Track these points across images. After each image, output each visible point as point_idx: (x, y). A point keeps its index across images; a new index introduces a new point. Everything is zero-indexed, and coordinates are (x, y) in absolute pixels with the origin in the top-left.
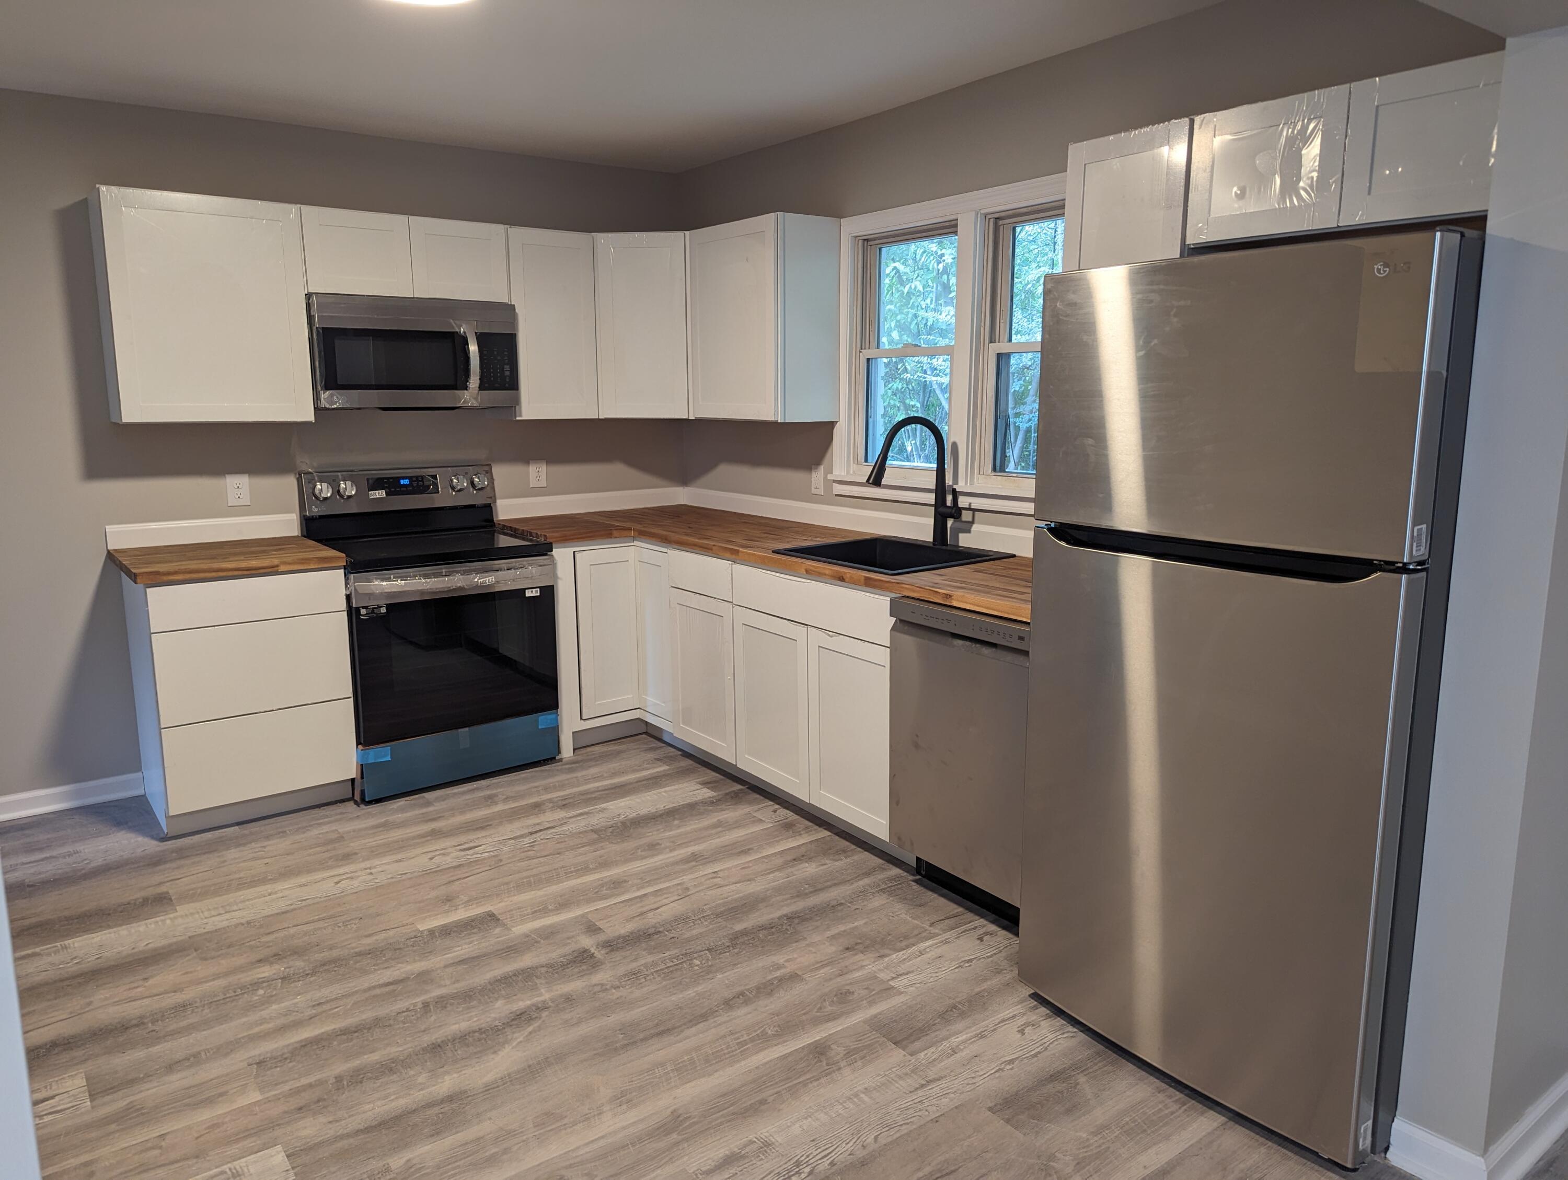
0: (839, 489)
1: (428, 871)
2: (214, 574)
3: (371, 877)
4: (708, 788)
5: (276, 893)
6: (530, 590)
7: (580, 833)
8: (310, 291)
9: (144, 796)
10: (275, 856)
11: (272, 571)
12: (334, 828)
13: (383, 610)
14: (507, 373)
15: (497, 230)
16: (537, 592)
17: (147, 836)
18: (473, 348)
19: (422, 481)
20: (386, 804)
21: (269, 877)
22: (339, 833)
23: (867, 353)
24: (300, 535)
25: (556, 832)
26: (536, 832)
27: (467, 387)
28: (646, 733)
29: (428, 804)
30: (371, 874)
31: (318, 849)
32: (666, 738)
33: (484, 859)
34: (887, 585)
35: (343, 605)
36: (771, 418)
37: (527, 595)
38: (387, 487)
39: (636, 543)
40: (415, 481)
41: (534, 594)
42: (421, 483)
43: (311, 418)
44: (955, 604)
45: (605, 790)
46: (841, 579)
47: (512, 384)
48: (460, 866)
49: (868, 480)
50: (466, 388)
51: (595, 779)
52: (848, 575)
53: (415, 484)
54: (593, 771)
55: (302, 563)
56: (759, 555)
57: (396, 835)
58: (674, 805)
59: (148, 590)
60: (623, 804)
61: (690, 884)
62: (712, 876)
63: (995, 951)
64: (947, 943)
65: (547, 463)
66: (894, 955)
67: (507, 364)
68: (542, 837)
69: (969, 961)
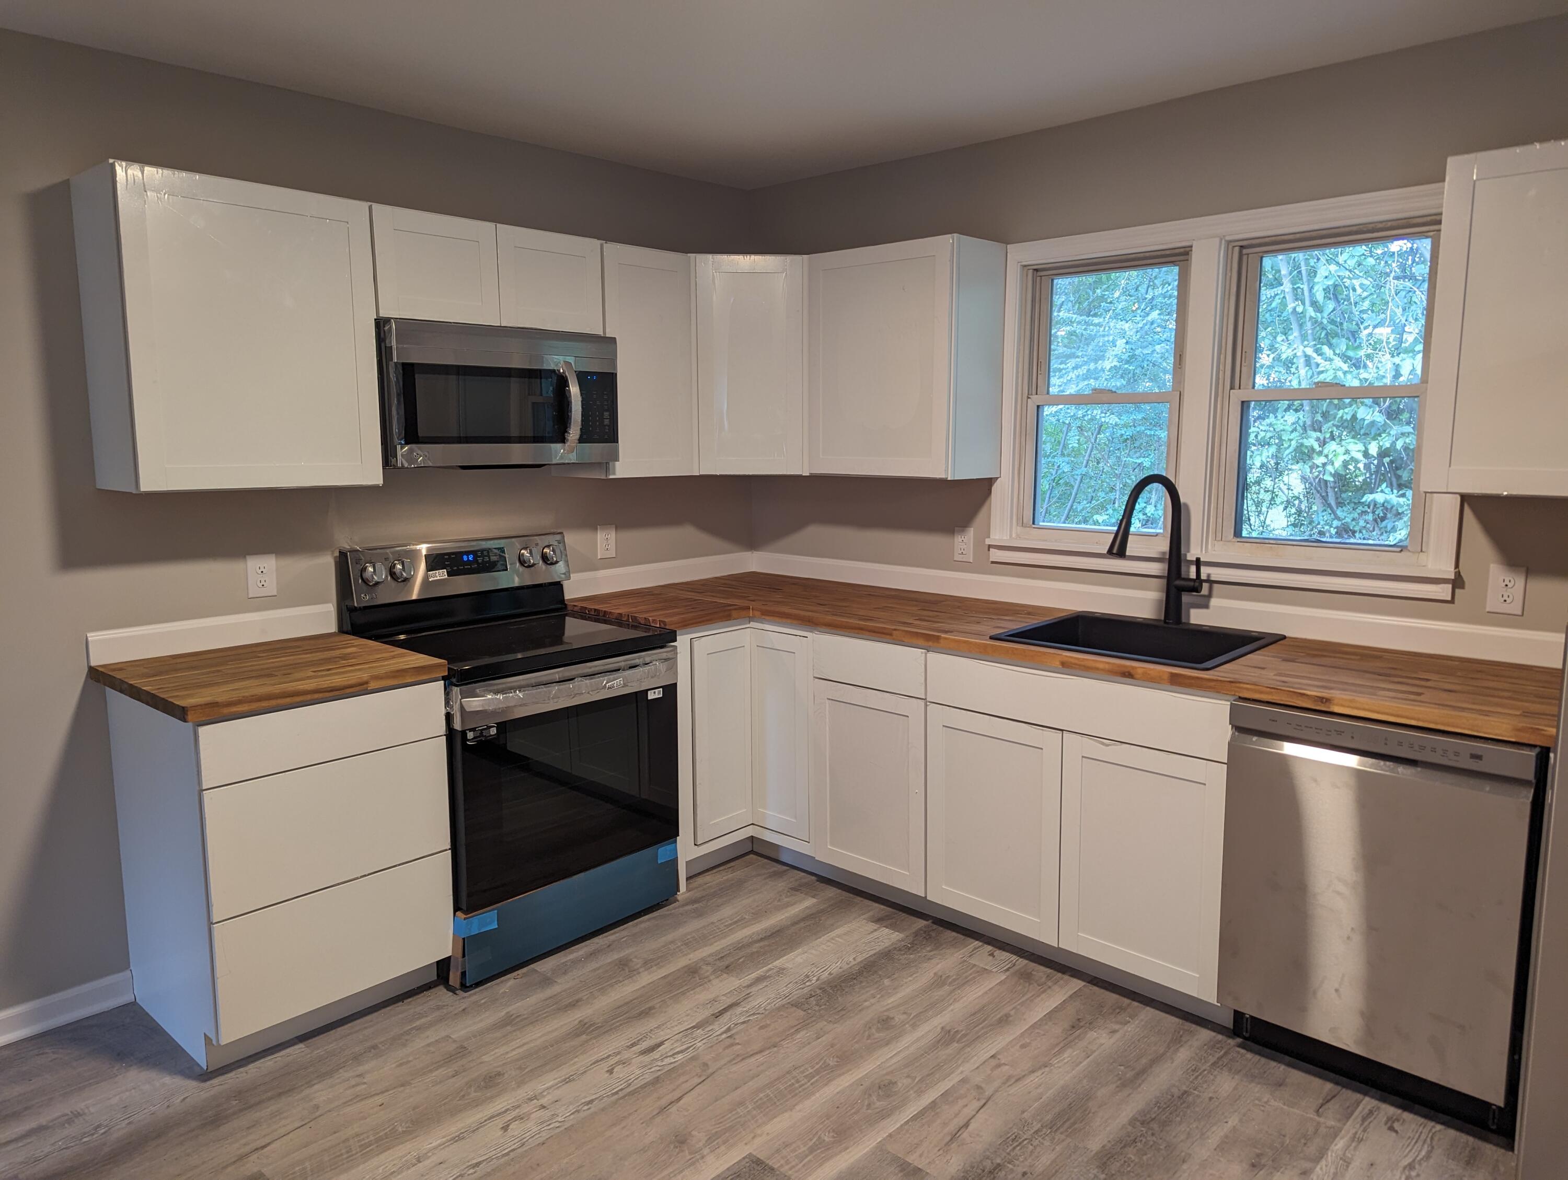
0: (996, 555)
1: (621, 1094)
2: (288, 700)
3: (545, 1114)
4: (887, 927)
5: (426, 1156)
6: (653, 691)
7: (779, 1009)
8: (383, 314)
9: (134, 1003)
10: (387, 1091)
11: (360, 689)
12: (443, 1034)
13: (493, 731)
14: (607, 422)
15: (591, 245)
16: (659, 693)
17: (175, 1074)
18: (574, 389)
19: (489, 556)
20: (489, 987)
21: (400, 1129)
22: (455, 1041)
23: (1036, 399)
24: (338, 631)
25: (747, 1011)
26: (721, 1013)
27: (565, 438)
28: (752, 852)
29: (547, 981)
30: (543, 1107)
31: (442, 1072)
32: (784, 858)
33: (682, 1065)
34: (1212, 684)
35: (442, 729)
36: (943, 476)
37: (650, 698)
38: (448, 565)
39: (753, 624)
40: (479, 557)
41: (656, 696)
42: (487, 559)
43: (379, 481)
44: (1335, 709)
45: (762, 939)
46: (1127, 675)
47: (610, 435)
48: (657, 1081)
49: (1110, 552)
50: (563, 440)
51: (739, 922)
52: (1141, 671)
53: (480, 560)
54: (727, 912)
55: (394, 677)
56: (976, 643)
57: (537, 1035)
58: (865, 956)
59: (202, 730)
60: (799, 960)
61: (978, 1079)
62: (993, 1062)
63: (1426, 1146)
64: (1360, 1141)
65: (616, 528)
66: (1318, 1169)
67: (607, 411)
68: (735, 1020)
69: (1411, 1166)
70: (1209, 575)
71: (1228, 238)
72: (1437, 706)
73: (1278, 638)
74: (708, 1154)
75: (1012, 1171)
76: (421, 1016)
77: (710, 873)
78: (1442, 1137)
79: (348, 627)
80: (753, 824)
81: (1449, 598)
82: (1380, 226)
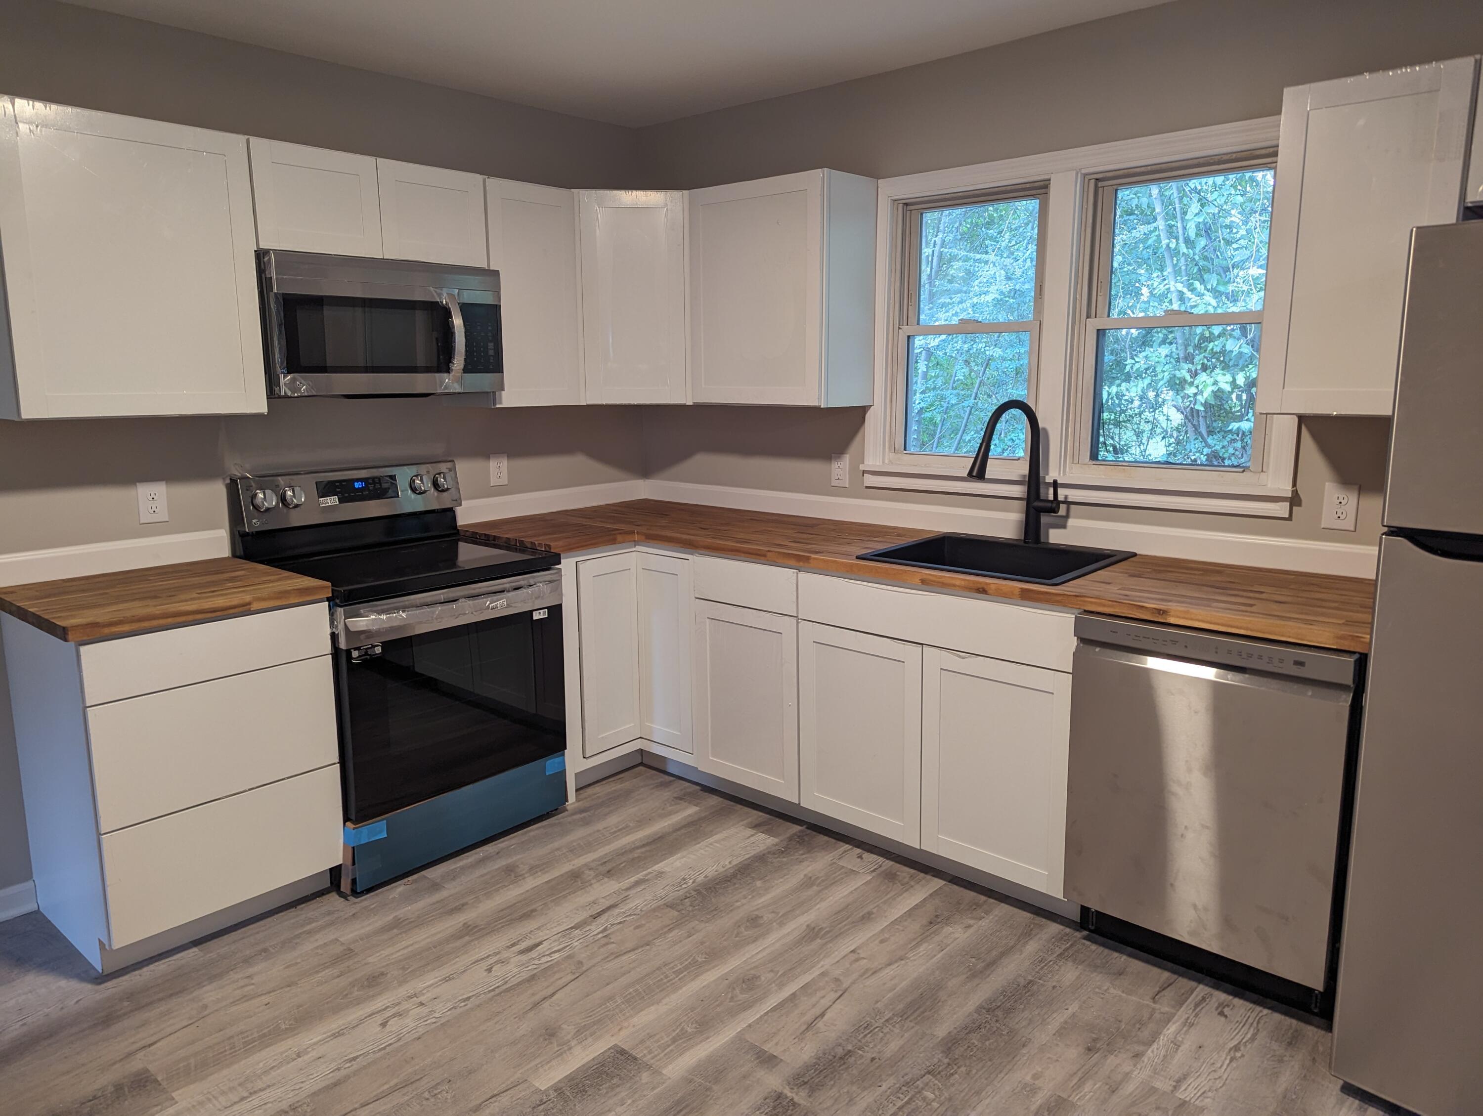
0: (870, 480)
1: (497, 991)
2: (170, 620)
3: (424, 1011)
4: (763, 833)
5: (306, 1052)
6: (538, 612)
7: (654, 910)
8: (263, 245)
9: (38, 912)
10: (274, 991)
11: (244, 610)
12: (332, 937)
13: (378, 650)
14: (491, 353)
15: (473, 180)
16: (544, 613)
17: (71, 977)
18: (457, 321)
19: (380, 483)
20: (382, 893)
21: (283, 1027)
22: (343, 944)
23: (907, 330)
24: (230, 556)
25: (624, 913)
26: (599, 914)
27: (449, 368)
28: (641, 764)
29: (435, 887)
30: (422, 1004)
31: (328, 972)
32: (671, 769)
33: (558, 963)
34: (1059, 598)
35: (328, 648)
36: (815, 403)
37: (534, 618)
38: (339, 492)
39: (638, 548)
40: (370, 484)
41: (542, 617)
42: (378, 486)
43: (264, 409)
44: (1173, 621)
45: (644, 846)
46: (982, 591)
47: (496, 366)
48: (533, 978)
49: (970, 474)
50: (448, 371)
51: (625, 830)
52: (993, 587)
53: (371, 487)
54: (613, 820)
55: (277, 598)
56: (842, 563)
57: (422, 937)
58: (740, 859)
59: (83, 649)
60: (678, 864)
61: (837, 972)
62: (853, 957)
63: (1252, 1029)
64: (1192, 1025)
65: (508, 457)
66: (1149, 1052)
67: (491, 341)
68: (612, 921)
69: (1236, 1048)
70: (1066, 497)
71: (1083, 171)
72: (1264, 616)
73: (1129, 555)
74: (576, 1045)
75: (862, 1057)
76: (311, 921)
77: (599, 784)
78: (1267, 1020)
79: (240, 551)
80: (640, 738)
81: (1287, 516)
82: (1225, 157)
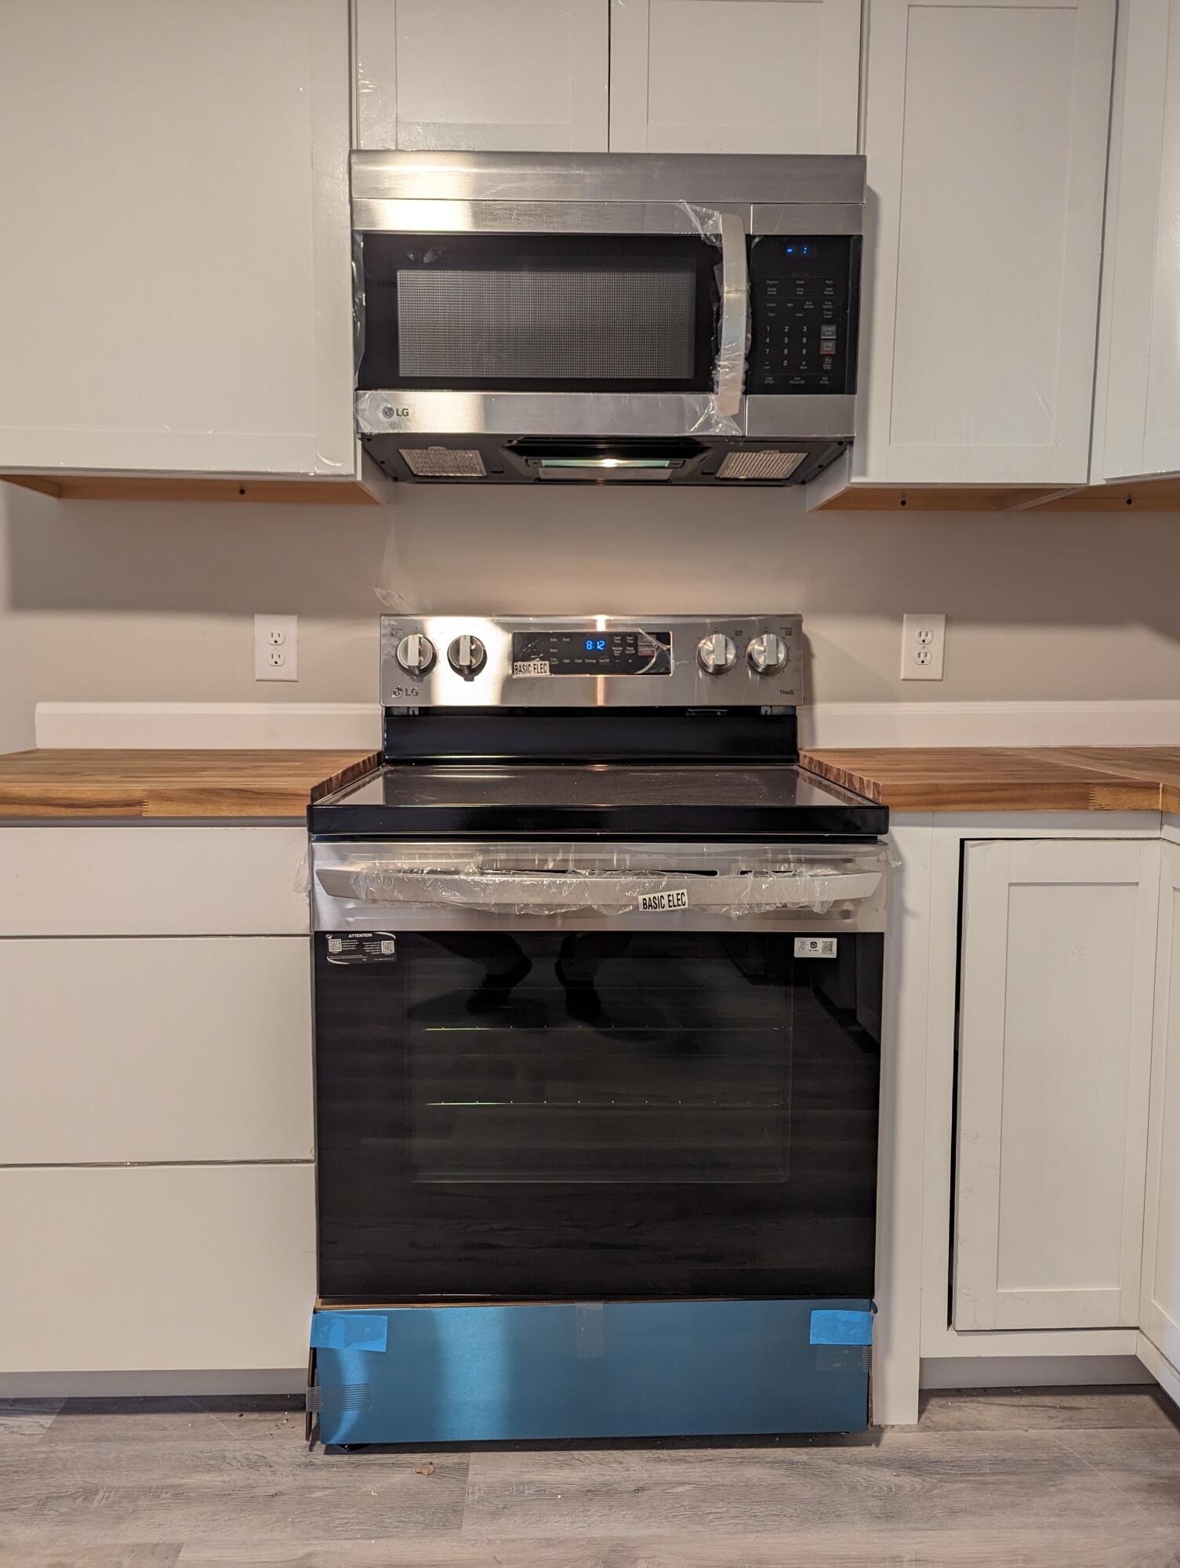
6: (809, 940)
11: (129, 814)
13: (388, 948)
14: (828, 347)
16: (828, 946)
19: (635, 645)
24: (377, 750)
27: (712, 382)
37: (799, 953)
38: (555, 654)
39: (1167, 832)
40: (617, 645)
41: (820, 952)
42: (630, 650)
47: (840, 377)
50: (711, 385)
53: (617, 651)
65: (948, 621)
67: (829, 322)
80: (1137, 1328)
